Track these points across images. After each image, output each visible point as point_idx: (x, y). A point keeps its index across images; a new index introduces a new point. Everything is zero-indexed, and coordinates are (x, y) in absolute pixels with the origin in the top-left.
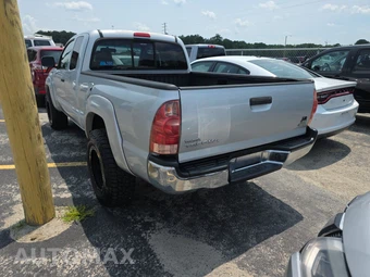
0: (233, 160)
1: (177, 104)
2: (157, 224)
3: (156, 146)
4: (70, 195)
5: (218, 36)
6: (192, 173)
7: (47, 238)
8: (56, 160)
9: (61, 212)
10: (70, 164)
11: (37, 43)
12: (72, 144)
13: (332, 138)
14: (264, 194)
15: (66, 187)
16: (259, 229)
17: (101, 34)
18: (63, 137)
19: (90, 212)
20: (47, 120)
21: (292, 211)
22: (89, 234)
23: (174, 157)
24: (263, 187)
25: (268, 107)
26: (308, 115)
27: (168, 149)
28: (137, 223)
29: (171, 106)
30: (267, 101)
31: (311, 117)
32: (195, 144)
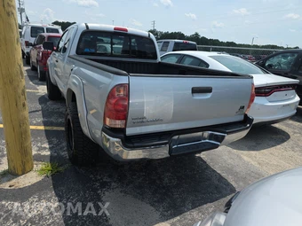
0: (176, 137)
1: (127, 87)
2: (113, 184)
3: (108, 120)
4: (49, 153)
5: (197, 34)
6: (136, 145)
7: (22, 187)
8: (45, 124)
9: (38, 166)
10: (55, 128)
11: (49, 30)
12: (61, 113)
13: (276, 125)
14: (208, 167)
15: (48, 146)
16: (196, 196)
17: (87, 27)
18: (55, 106)
19: (61, 169)
20: (46, 92)
21: (228, 184)
22: (55, 187)
23: (123, 130)
24: (208, 162)
25: (209, 96)
26: (246, 104)
27: (119, 124)
28: (96, 181)
29: (122, 89)
30: (208, 90)
31: (249, 107)
32: (142, 121)
